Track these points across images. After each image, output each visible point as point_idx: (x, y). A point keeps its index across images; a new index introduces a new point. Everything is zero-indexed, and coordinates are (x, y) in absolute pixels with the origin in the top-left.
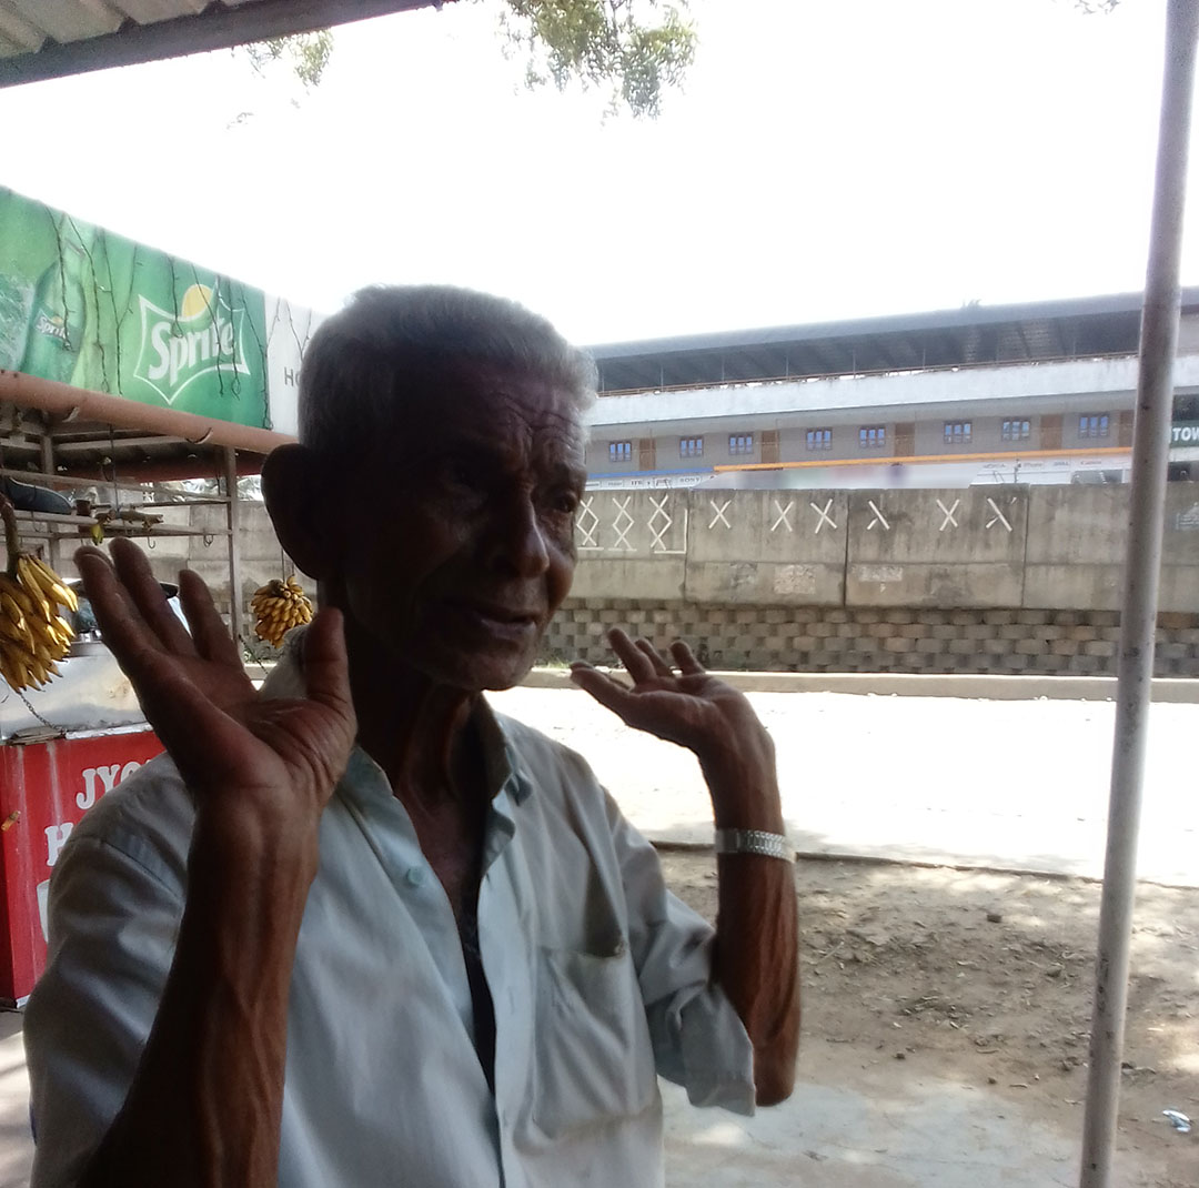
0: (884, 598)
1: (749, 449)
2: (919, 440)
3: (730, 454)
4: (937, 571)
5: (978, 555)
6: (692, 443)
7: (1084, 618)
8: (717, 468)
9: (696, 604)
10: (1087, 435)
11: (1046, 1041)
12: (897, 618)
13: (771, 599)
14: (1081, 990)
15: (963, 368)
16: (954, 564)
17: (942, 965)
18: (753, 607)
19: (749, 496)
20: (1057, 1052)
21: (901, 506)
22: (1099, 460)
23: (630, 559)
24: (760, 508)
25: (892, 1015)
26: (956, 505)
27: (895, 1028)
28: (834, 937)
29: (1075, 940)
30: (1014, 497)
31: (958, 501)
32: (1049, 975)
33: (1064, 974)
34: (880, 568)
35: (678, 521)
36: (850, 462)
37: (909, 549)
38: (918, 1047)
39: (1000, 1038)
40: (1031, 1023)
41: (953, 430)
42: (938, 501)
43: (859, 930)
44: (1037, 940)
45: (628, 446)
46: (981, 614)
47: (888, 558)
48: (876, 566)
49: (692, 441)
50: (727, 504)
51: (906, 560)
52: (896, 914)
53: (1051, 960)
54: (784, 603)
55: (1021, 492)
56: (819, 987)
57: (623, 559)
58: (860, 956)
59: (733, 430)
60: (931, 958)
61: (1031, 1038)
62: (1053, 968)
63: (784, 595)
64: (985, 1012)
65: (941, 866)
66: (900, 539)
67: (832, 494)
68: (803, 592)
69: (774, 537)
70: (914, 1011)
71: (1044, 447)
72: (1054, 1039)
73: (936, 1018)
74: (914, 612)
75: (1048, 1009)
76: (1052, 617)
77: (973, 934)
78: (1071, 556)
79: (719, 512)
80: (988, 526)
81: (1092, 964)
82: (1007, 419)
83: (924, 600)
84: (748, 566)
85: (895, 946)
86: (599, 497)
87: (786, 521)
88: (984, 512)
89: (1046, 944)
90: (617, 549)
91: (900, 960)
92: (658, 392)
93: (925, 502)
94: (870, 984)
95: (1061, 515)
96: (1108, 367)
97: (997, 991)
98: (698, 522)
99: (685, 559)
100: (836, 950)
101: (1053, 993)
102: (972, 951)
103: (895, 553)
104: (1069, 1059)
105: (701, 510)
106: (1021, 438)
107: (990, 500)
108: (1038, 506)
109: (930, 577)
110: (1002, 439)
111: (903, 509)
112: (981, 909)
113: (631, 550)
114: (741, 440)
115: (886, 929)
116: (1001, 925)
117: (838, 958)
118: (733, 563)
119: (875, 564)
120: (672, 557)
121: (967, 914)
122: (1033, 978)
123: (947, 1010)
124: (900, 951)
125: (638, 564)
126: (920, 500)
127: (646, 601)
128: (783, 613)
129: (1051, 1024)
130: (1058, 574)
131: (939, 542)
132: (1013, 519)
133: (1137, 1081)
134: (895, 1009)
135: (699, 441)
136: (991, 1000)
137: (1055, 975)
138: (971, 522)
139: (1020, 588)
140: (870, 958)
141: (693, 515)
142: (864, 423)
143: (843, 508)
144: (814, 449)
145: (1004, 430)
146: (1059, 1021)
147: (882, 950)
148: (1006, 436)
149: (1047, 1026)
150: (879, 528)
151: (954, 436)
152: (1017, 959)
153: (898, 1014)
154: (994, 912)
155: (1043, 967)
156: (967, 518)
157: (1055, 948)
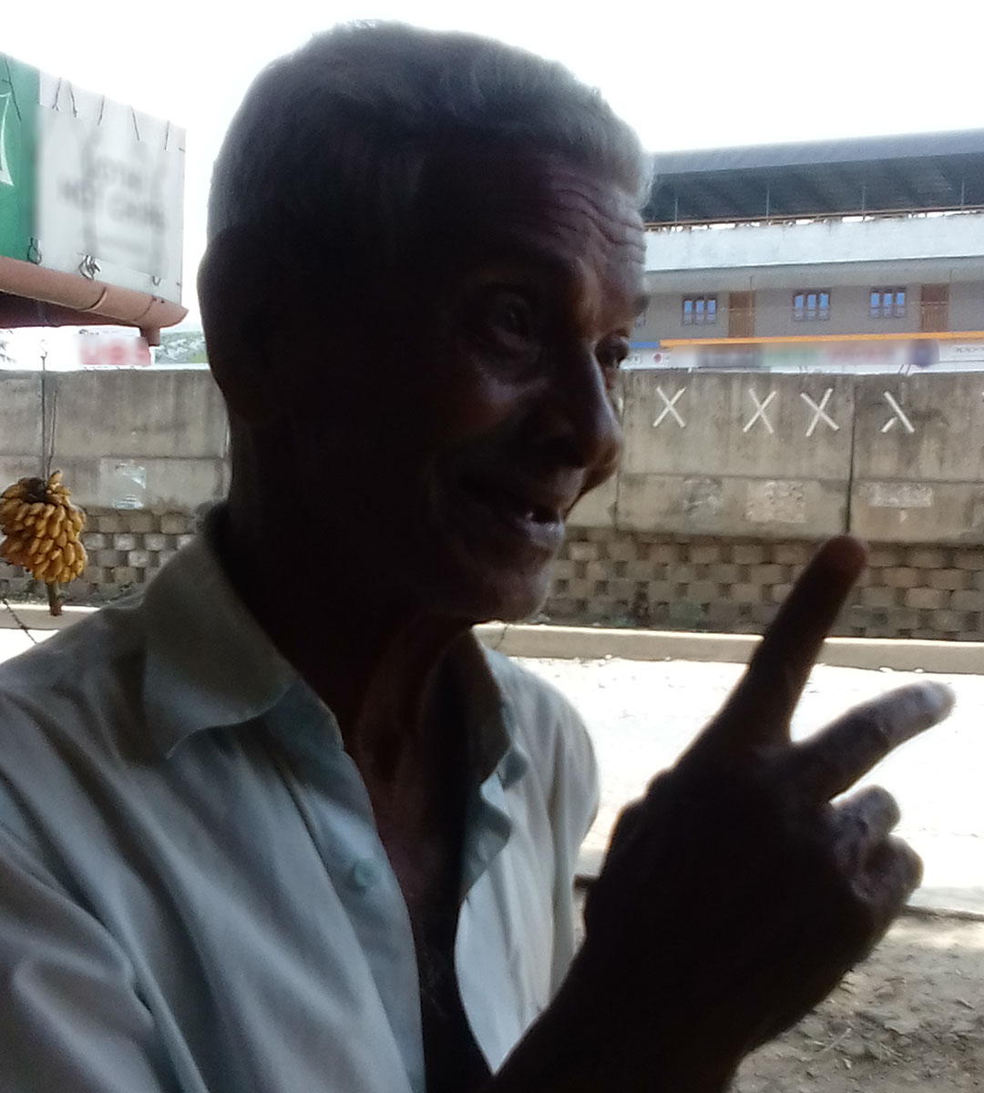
0: (905, 531)
1: (711, 318)
2: (955, 309)
3: (684, 323)
9: (633, 534)
12: (924, 559)
13: (741, 529)
18: (715, 540)
19: (711, 383)
21: (930, 399)
24: (728, 399)
34: (900, 487)
37: (942, 461)
47: (911, 473)
48: (894, 485)
50: (682, 391)
51: (937, 477)
54: (760, 536)
58: (876, 1050)
59: (689, 290)
63: (762, 524)
66: (929, 448)
67: (831, 381)
68: (789, 521)
69: (746, 440)
74: (949, 552)
79: (670, 403)
83: (963, 534)
84: (708, 481)
85: (927, 1036)
87: (764, 417)
91: (933, 1058)
93: (967, 395)
98: (638, 417)
100: (838, 1040)
103: (923, 467)
105: (643, 399)
109: (974, 502)
111: (934, 403)
114: (700, 304)
115: (914, 1010)
117: (843, 1052)
118: (688, 477)
119: (893, 481)
124: (935, 1042)
126: (958, 392)
128: (758, 549)
140: (890, 1052)
141: (631, 407)
142: (874, 283)
143: (848, 401)
144: (805, 319)
147: (909, 1040)
150: (900, 430)
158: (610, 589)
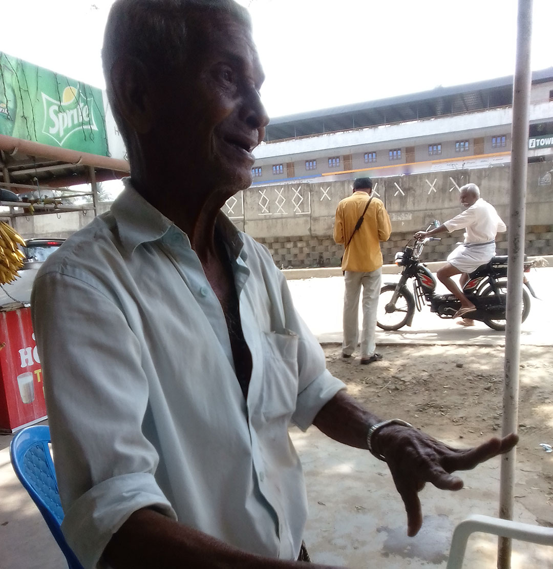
0: (403, 228)
1: (338, 164)
2: (417, 155)
3: (329, 167)
4: (427, 213)
6: (311, 163)
8: (323, 174)
9: (317, 237)
10: (496, 147)
11: (485, 418)
12: (410, 237)
14: (500, 394)
15: (436, 118)
16: (435, 210)
17: (436, 388)
19: (338, 184)
20: (491, 422)
21: (409, 184)
22: (501, 158)
23: (284, 218)
24: (344, 189)
25: (414, 412)
26: (435, 182)
27: (415, 418)
28: (386, 379)
29: (497, 373)
30: (462, 176)
31: (436, 179)
32: (485, 389)
33: (492, 388)
34: (401, 214)
35: (306, 198)
36: (385, 167)
37: (414, 204)
38: (427, 425)
39: (464, 418)
40: (478, 410)
41: (433, 149)
42: (427, 180)
43: (397, 376)
44: (480, 374)
45: (281, 166)
47: (405, 209)
48: (399, 213)
49: (311, 162)
50: (328, 188)
51: (413, 210)
52: (414, 367)
53: (486, 382)
55: (465, 173)
56: (380, 401)
57: (282, 218)
58: (398, 387)
59: (330, 156)
60: (431, 385)
61: (478, 417)
62: (487, 386)
64: (457, 407)
65: (434, 345)
66: (410, 200)
67: (377, 181)
70: (423, 409)
71: (475, 153)
72: (489, 416)
73: (434, 412)
75: (486, 404)
77: (450, 373)
79: (325, 193)
80: (450, 191)
82: (457, 142)
85: (414, 382)
86: (269, 189)
88: (448, 184)
89: (484, 375)
90: (279, 214)
91: (416, 388)
92: (293, 140)
93: (421, 182)
94: (404, 399)
95: (485, 183)
96: (505, 112)
97: (462, 398)
98: (316, 198)
99: (310, 216)
100: (387, 385)
101: (488, 396)
102: (450, 381)
103: (408, 206)
104: (496, 425)
105: (316, 192)
106: (464, 150)
107: (451, 178)
108: (473, 179)
109: (424, 218)
110: (456, 152)
111: (410, 184)
112: (453, 362)
113: (285, 214)
114: (334, 160)
115: (410, 374)
116: (463, 368)
117: (388, 389)
120: (304, 215)
121: (447, 365)
122: (479, 391)
123: (439, 408)
124: (417, 383)
125: (289, 220)
126: (418, 180)
127: (293, 237)
129: (488, 410)
131: (428, 200)
133: (527, 432)
134: (415, 409)
135: (314, 162)
136: (460, 402)
137: (488, 389)
138: (442, 189)
140: (403, 387)
141: (313, 195)
142: (390, 148)
143: (382, 187)
144: (368, 162)
145: (457, 146)
146: (491, 408)
147: (408, 383)
148: (457, 150)
149: (485, 411)
150: (400, 195)
151: (433, 151)
152: (470, 383)
153: (417, 411)
154: (459, 363)
155: (482, 385)
156: (441, 187)
157: (488, 377)
158: (311, 255)
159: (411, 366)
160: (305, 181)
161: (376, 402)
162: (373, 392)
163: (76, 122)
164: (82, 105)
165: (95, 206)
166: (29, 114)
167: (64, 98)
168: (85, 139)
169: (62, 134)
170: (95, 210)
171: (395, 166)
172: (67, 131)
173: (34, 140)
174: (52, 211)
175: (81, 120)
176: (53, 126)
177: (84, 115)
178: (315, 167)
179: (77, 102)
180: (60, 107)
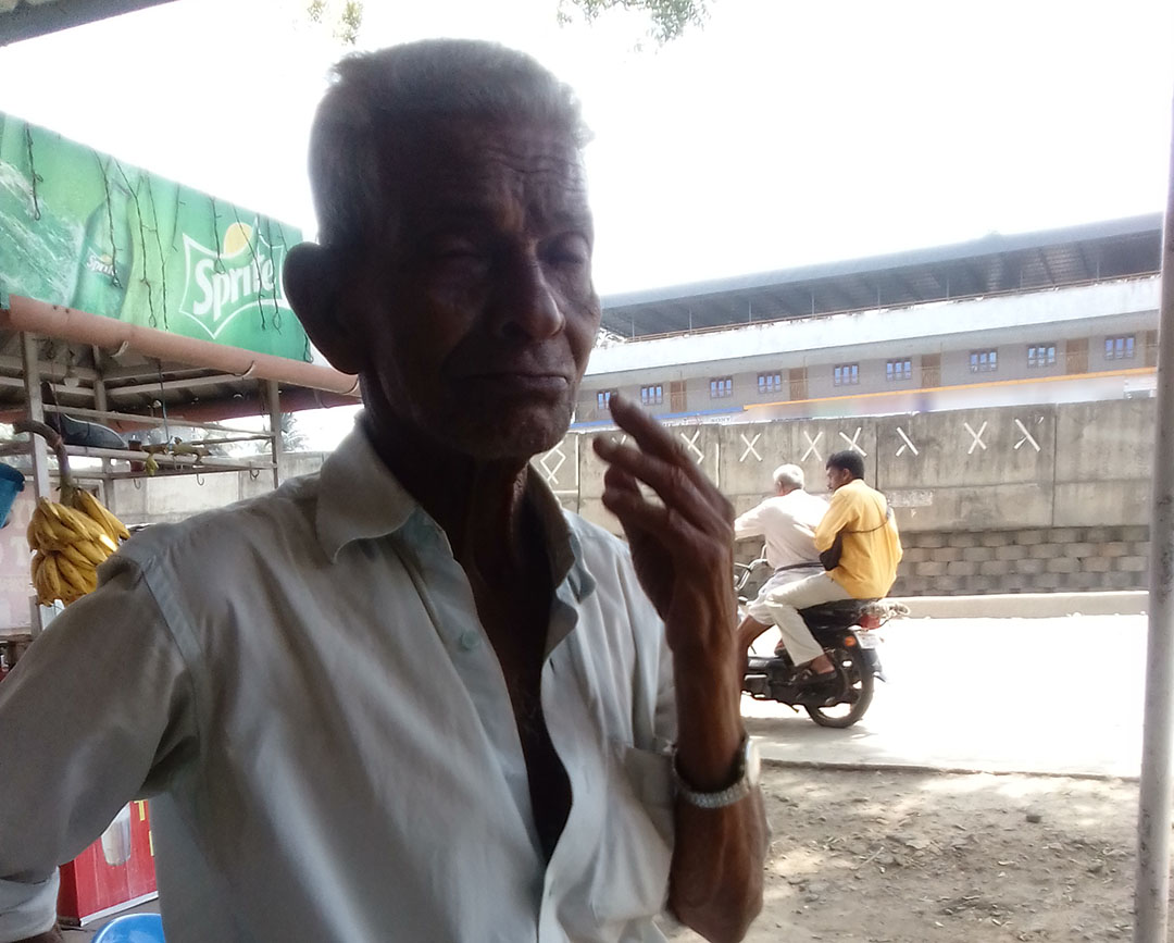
0: (915, 523)
1: (777, 387)
2: (945, 371)
3: (759, 392)
4: (967, 493)
5: (1007, 476)
6: (721, 383)
7: (1115, 534)
8: (746, 408)
10: (1113, 358)
11: (1090, 934)
12: (929, 542)
14: (1123, 885)
15: (987, 297)
16: (983, 486)
17: (983, 865)
21: (928, 431)
24: (790, 439)
25: (933, 915)
26: (983, 427)
27: (936, 927)
28: (873, 842)
29: (1115, 836)
30: (1041, 418)
31: (985, 423)
32: (1090, 871)
33: (1105, 870)
34: (910, 493)
35: (709, 455)
36: (878, 395)
37: (938, 473)
39: (1043, 933)
40: (1073, 917)
41: (979, 359)
42: (966, 424)
43: (898, 835)
44: (1077, 838)
45: (659, 389)
46: (1011, 535)
47: (918, 483)
48: (906, 492)
49: (721, 381)
50: (757, 436)
51: (936, 485)
52: (934, 819)
53: (1092, 856)
55: (1048, 412)
56: (859, 891)
58: (900, 860)
59: (760, 370)
60: (971, 859)
61: (1074, 931)
62: (1095, 864)
64: (1027, 909)
65: (979, 772)
66: (929, 465)
67: (860, 423)
70: (954, 910)
71: (1070, 371)
72: (1098, 931)
73: (978, 917)
74: (945, 536)
75: (1091, 903)
76: (1082, 534)
77: (1013, 834)
78: (1101, 472)
79: (750, 445)
80: (1016, 447)
81: (1133, 859)
82: (1032, 346)
83: (955, 523)
85: (935, 850)
87: (816, 451)
88: (1012, 433)
89: (1087, 840)
91: (938, 863)
92: (686, 336)
93: (953, 426)
94: (911, 886)
95: (1089, 432)
96: (1133, 288)
97: (1039, 888)
98: (730, 457)
100: (876, 855)
101: (1095, 888)
102: (1014, 851)
103: (925, 478)
105: (732, 443)
106: (1046, 365)
107: (1017, 421)
108: (1065, 425)
109: (961, 500)
110: (1029, 366)
111: (931, 433)
112: (1019, 811)
114: (770, 379)
115: (926, 832)
116: (1041, 825)
117: (879, 862)
119: (905, 489)
121: (1007, 816)
122: (1075, 875)
123: (988, 908)
124: (941, 853)
126: (948, 424)
129: (1095, 918)
130: (1089, 490)
131: (967, 465)
132: (1041, 437)
134: (936, 910)
135: (729, 382)
136: (1033, 897)
137: (1096, 871)
138: (999, 443)
139: (1050, 507)
140: (911, 860)
141: (724, 449)
142: (890, 356)
143: (872, 435)
144: (842, 383)
145: (1030, 356)
146: (1102, 914)
147: (922, 853)
148: (1031, 362)
149: (1090, 919)
150: (908, 454)
151: (979, 364)
152: (1057, 856)
153: (940, 913)
154: (1033, 812)
155: (1085, 864)
156: (995, 439)
157: (1096, 845)
159: (929, 815)
160: (707, 421)
161: (852, 890)
162: (845, 869)
163: (247, 292)
164: (261, 258)
165: (275, 462)
166: (155, 276)
167: (226, 246)
168: (263, 326)
169: (217, 315)
170: (275, 470)
171: (900, 393)
172: (227, 310)
173: (161, 329)
174: (187, 470)
175: (257, 289)
176: (201, 298)
177: (265, 278)
178: (729, 392)
179: (253, 253)
180: (217, 262)
